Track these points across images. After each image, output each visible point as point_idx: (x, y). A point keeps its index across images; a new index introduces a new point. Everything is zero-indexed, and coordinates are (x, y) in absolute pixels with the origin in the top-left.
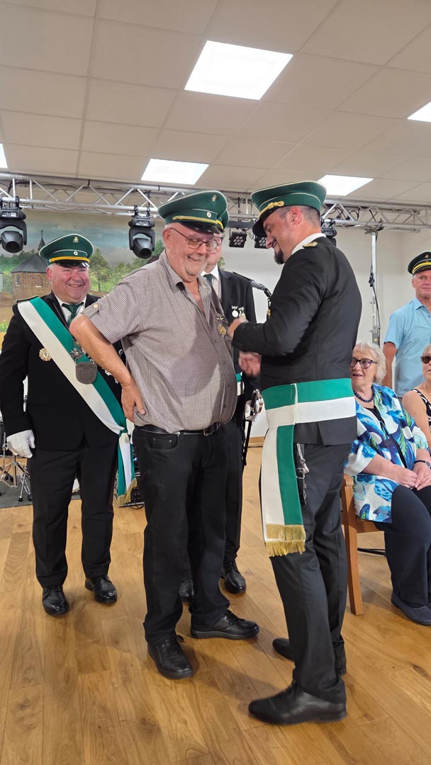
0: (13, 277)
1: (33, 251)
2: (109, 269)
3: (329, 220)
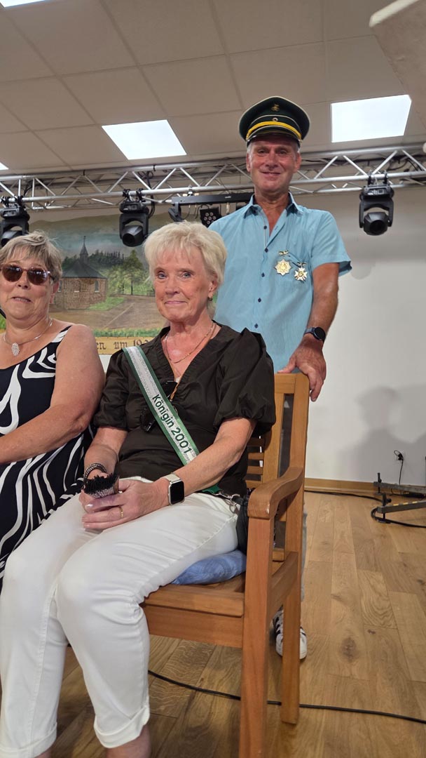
1: (75, 256)
2: (144, 270)
3: (383, 176)
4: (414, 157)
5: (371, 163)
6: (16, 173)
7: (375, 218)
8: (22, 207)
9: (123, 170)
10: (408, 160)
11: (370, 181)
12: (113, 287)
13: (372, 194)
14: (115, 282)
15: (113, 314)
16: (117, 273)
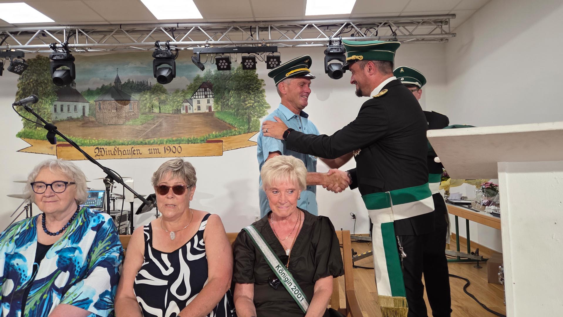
0: (96, 104)
1: (110, 84)
2: (168, 94)
3: (338, 39)
4: (356, 25)
5: (329, 27)
6: (61, 24)
7: (335, 68)
8: (68, 52)
9: (153, 26)
10: (352, 27)
11: (330, 42)
12: (144, 108)
13: (333, 51)
14: (146, 104)
15: (146, 128)
16: (147, 96)
